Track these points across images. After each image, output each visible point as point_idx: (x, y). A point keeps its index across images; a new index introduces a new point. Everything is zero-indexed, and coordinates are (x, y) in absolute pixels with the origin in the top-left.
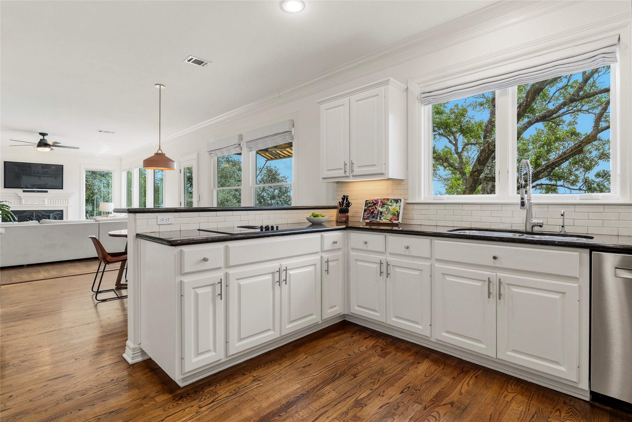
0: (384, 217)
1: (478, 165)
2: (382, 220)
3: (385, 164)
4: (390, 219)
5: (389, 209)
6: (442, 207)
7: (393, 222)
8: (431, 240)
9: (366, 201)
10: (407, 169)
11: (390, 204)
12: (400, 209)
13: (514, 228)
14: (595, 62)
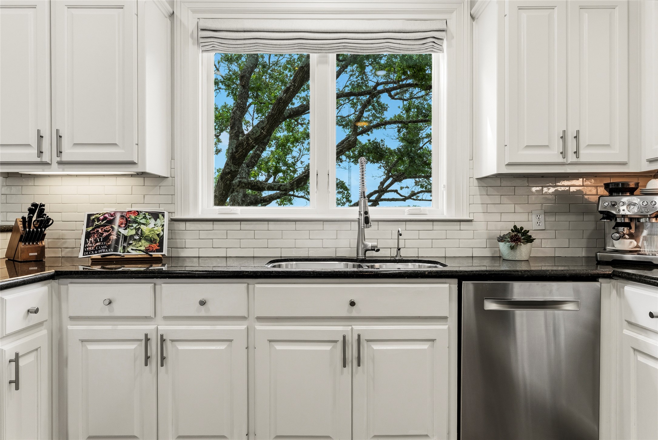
0: (131, 247)
1: (232, 164)
2: (128, 252)
3: (137, 144)
4: (146, 250)
5: (142, 230)
6: (236, 226)
7: (151, 255)
8: (248, 284)
9: (89, 216)
10: (173, 158)
11: (143, 221)
12: (163, 230)
13: (340, 254)
14: (425, 45)
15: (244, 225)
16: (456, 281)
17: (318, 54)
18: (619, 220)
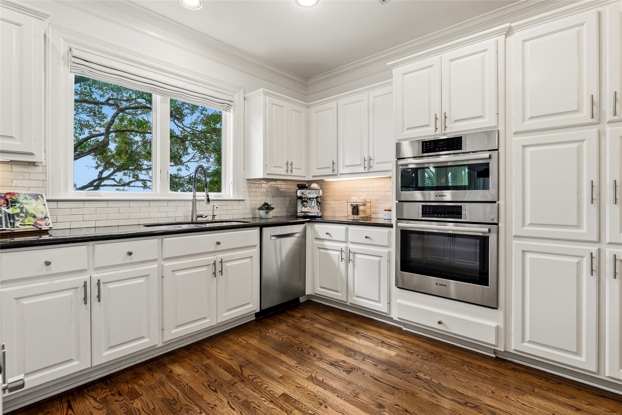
0: (19, 223)
2: (17, 227)
3: (35, 140)
4: (34, 224)
5: (25, 209)
6: (104, 204)
7: (40, 228)
10: (45, 151)
11: (25, 201)
12: (45, 209)
14: (223, 107)
15: (110, 204)
16: (259, 228)
17: (161, 96)
18: (303, 200)
